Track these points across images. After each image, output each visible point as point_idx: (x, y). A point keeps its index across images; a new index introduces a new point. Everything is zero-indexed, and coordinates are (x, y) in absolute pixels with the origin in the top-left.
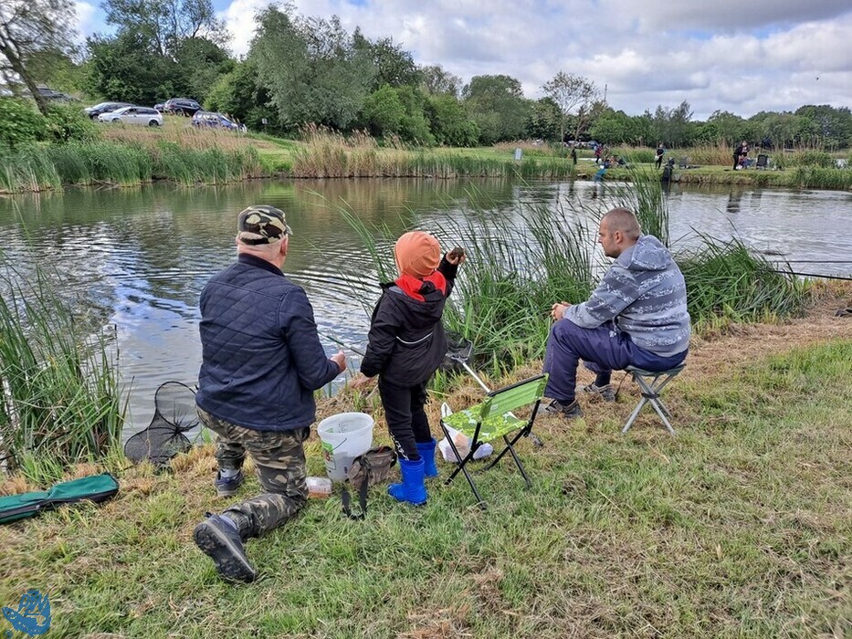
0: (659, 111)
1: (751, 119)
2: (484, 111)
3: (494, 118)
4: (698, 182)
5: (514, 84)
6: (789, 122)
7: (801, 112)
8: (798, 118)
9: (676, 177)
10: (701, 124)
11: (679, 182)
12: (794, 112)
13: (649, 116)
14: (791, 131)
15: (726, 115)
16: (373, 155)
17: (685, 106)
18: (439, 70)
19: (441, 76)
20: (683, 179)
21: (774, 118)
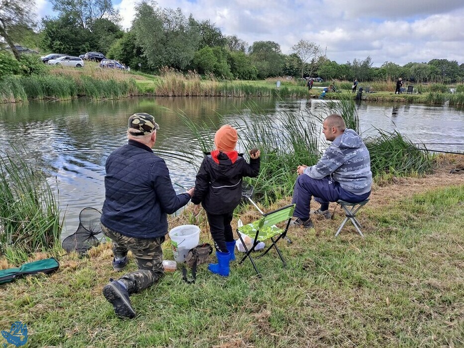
0: (355, 62)
1: (405, 66)
2: (260, 60)
3: (265, 65)
4: (376, 100)
5: (276, 46)
6: (425, 68)
7: (431, 63)
8: (429, 66)
9: (364, 97)
10: (377, 69)
11: (365, 100)
12: (427, 63)
13: (350, 64)
14: (426, 73)
15: (391, 64)
16: (199, 84)
17: (369, 59)
18: (236, 38)
19: (236, 41)
20: (367, 98)
21: (417, 66)
